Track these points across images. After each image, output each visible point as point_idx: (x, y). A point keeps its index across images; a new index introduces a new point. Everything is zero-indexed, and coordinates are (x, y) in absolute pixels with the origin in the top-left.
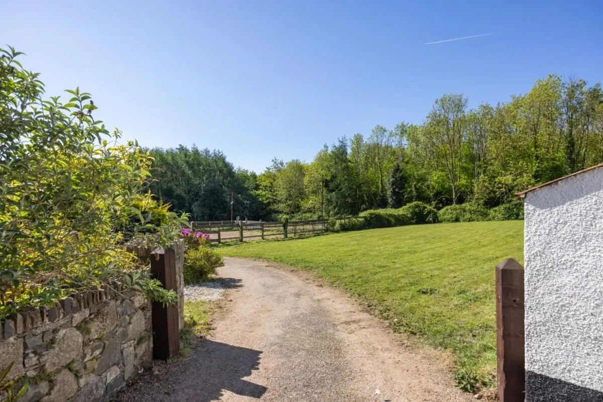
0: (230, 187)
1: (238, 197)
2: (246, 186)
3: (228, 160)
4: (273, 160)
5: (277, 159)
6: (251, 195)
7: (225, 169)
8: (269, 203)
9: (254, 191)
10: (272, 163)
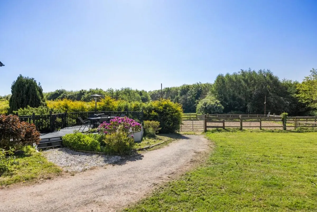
0: (274, 93)
1: (281, 99)
2: (288, 91)
3: (274, 75)
4: (311, 71)
5: (315, 69)
6: (292, 97)
7: (271, 81)
8: (308, 103)
9: (295, 94)
10: (311, 73)
